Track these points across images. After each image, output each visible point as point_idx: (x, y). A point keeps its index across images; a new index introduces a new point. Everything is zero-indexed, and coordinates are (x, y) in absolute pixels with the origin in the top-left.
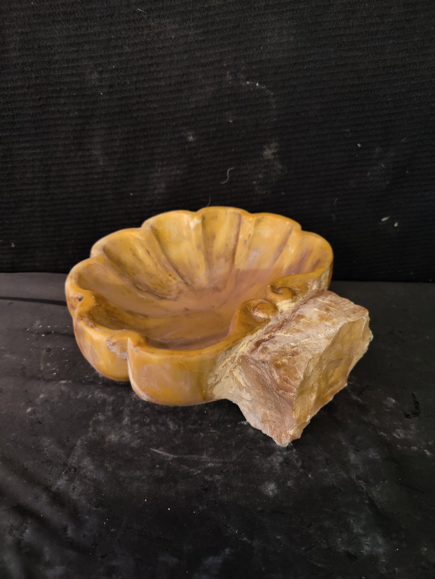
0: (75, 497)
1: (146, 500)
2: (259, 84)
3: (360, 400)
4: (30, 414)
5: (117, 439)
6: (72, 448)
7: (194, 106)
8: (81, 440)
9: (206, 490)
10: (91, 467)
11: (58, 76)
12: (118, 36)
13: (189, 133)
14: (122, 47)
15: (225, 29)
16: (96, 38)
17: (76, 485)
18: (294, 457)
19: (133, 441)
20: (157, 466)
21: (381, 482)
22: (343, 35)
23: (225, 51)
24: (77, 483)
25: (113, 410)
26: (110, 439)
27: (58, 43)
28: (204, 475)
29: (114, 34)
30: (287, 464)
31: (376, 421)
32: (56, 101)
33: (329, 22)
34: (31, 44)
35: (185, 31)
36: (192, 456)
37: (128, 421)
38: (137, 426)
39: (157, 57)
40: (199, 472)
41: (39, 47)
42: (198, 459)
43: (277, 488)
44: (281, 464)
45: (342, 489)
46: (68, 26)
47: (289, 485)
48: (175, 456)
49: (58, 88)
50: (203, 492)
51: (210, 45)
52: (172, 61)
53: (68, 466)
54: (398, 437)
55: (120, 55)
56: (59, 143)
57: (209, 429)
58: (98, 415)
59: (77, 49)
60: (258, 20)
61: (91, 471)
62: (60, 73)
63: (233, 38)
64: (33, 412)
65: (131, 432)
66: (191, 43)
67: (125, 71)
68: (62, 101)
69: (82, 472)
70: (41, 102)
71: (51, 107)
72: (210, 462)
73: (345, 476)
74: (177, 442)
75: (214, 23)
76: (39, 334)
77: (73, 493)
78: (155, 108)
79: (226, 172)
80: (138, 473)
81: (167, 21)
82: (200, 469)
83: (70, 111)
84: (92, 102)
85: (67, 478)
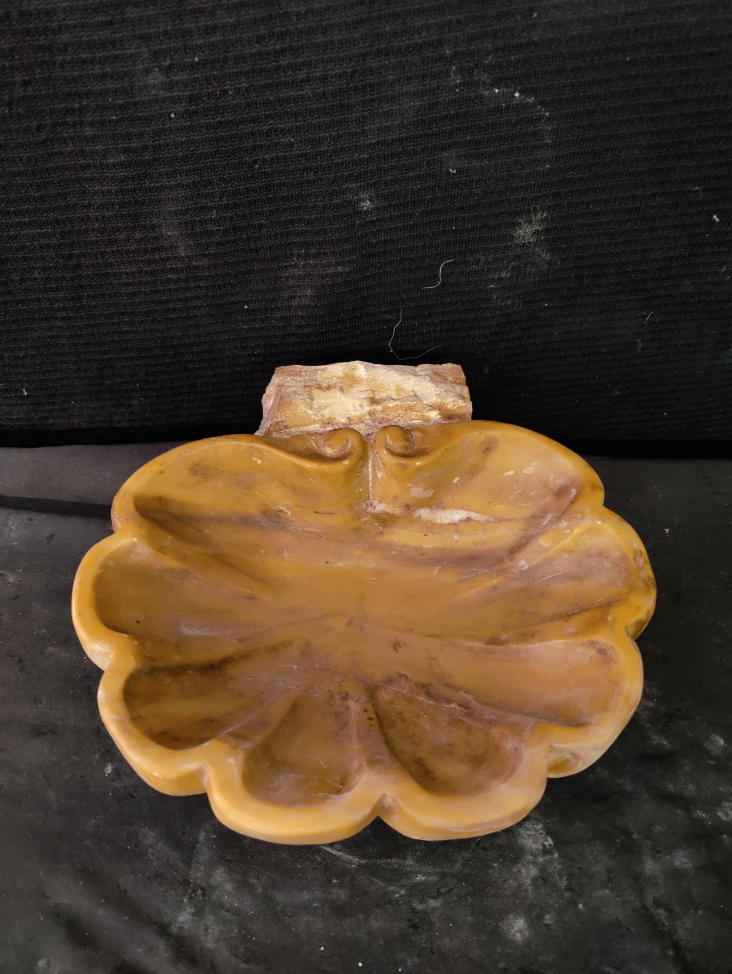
0: (210, 945)
1: (322, 948)
2: (521, 92)
3: (665, 743)
4: (113, 778)
6: (193, 848)
7: (374, 140)
8: (206, 831)
9: (416, 927)
10: (229, 886)
11: (74, 80)
13: (363, 195)
17: (209, 923)
18: (556, 868)
20: (335, 881)
21: (692, 911)
23: (450, 21)
24: (210, 919)
28: (411, 899)
30: (544, 880)
31: (691, 787)
32: (74, 132)
36: (389, 860)
39: (294, 34)
40: (403, 892)
42: (400, 866)
43: (529, 928)
44: (534, 881)
47: (547, 922)
48: (362, 861)
49: (77, 106)
50: (411, 931)
53: (191, 883)
54: (724, 818)
55: (210, 30)
56: (91, 214)
61: (229, 894)
62: (76, 73)
64: (117, 774)
67: (222, 66)
68: (89, 132)
69: (214, 897)
70: (43, 135)
71: (66, 144)
72: (418, 873)
73: (637, 903)
77: (206, 937)
78: (292, 144)
79: (439, 266)
80: (305, 896)
82: (403, 887)
83: (107, 152)
84: (153, 134)
85: (193, 910)
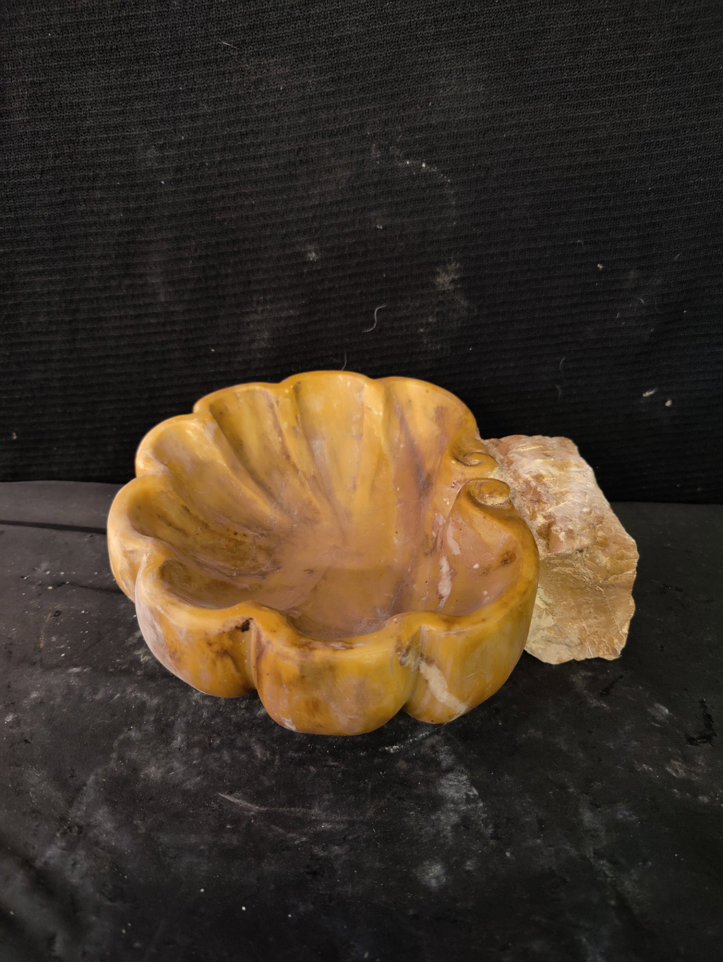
0: (75, 880)
1: (202, 890)
2: (427, 164)
3: (605, 706)
4: (11, 726)
5: (159, 775)
6: (78, 790)
7: (317, 203)
8: (96, 775)
9: (314, 873)
10: (109, 826)
11: (92, 154)
12: (190, 87)
13: (310, 247)
14: (196, 104)
15: (368, 74)
16: (155, 91)
17: (78, 858)
18: (479, 816)
19: (189, 779)
20: (228, 826)
21: (640, 864)
22: (567, 81)
23: (369, 110)
24: (81, 854)
25: (157, 721)
26: (146, 774)
27: (91, 99)
28: (312, 846)
29: (183, 84)
30: (467, 827)
32: (87, 195)
33: (544, 59)
34: (47, 101)
35: (301, 78)
36: (293, 809)
37: (182, 742)
38: (197, 751)
39: (255, 121)
40: (304, 839)
41: (60, 106)
42: (304, 813)
44: (455, 827)
45: (568, 879)
46: (108, 71)
47: (468, 868)
48: (262, 809)
50: (309, 877)
51: (344, 100)
52: (280, 128)
53: (68, 821)
54: (674, 774)
55: (193, 118)
57: (326, 761)
58: (130, 729)
59: (122, 109)
60: (423, 58)
61: (107, 833)
62: (94, 149)
63: (382, 88)
64: (17, 722)
65: (185, 763)
66: (311, 97)
67: (202, 145)
69: (91, 835)
71: (81, 205)
72: (325, 822)
73: (573, 852)
74: (267, 783)
75: (350, 64)
76: (43, 585)
77: (72, 872)
78: (252, 206)
79: (374, 312)
80: (193, 839)
81: (272, 61)
82: (305, 834)
83: (110, 211)
84: (148, 197)
85: (64, 844)
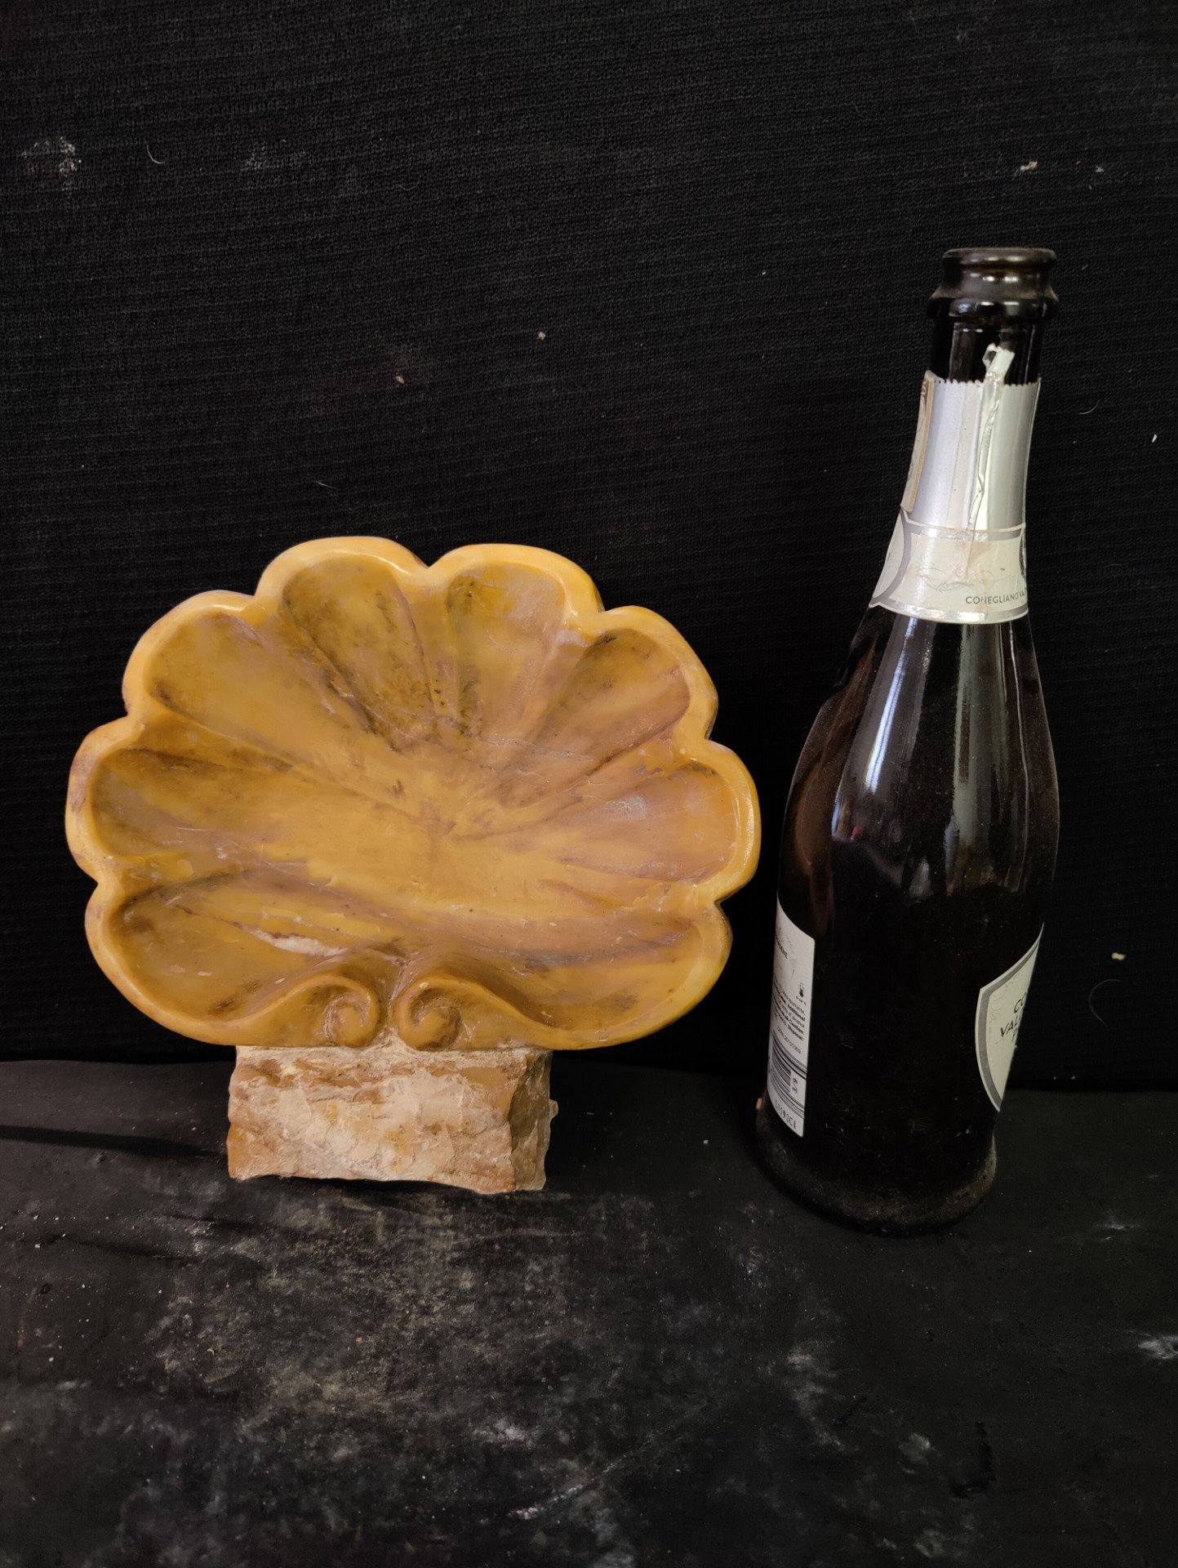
3: (839, 1444)
5: (185, 1560)
8: (94, 1560)
12: (272, 533)
16: (224, 537)
22: (776, 532)
25: (187, 1470)
26: (166, 1559)
27: (137, 546)
29: (264, 530)
31: (875, 1504)
33: (744, 506)
34: (75, 547)
35: (422, 524)
37: (221, 1505)
38: (242, 1519)
41: (94, 553)
46: (161, 512)
54: (927, 1554)
57: (430, 1533)
58: (146, 1484)
60: (584, 503)
65: (225, 1539)
75: (489, 509)
76: (27, 1242)
81: (383, 503)
